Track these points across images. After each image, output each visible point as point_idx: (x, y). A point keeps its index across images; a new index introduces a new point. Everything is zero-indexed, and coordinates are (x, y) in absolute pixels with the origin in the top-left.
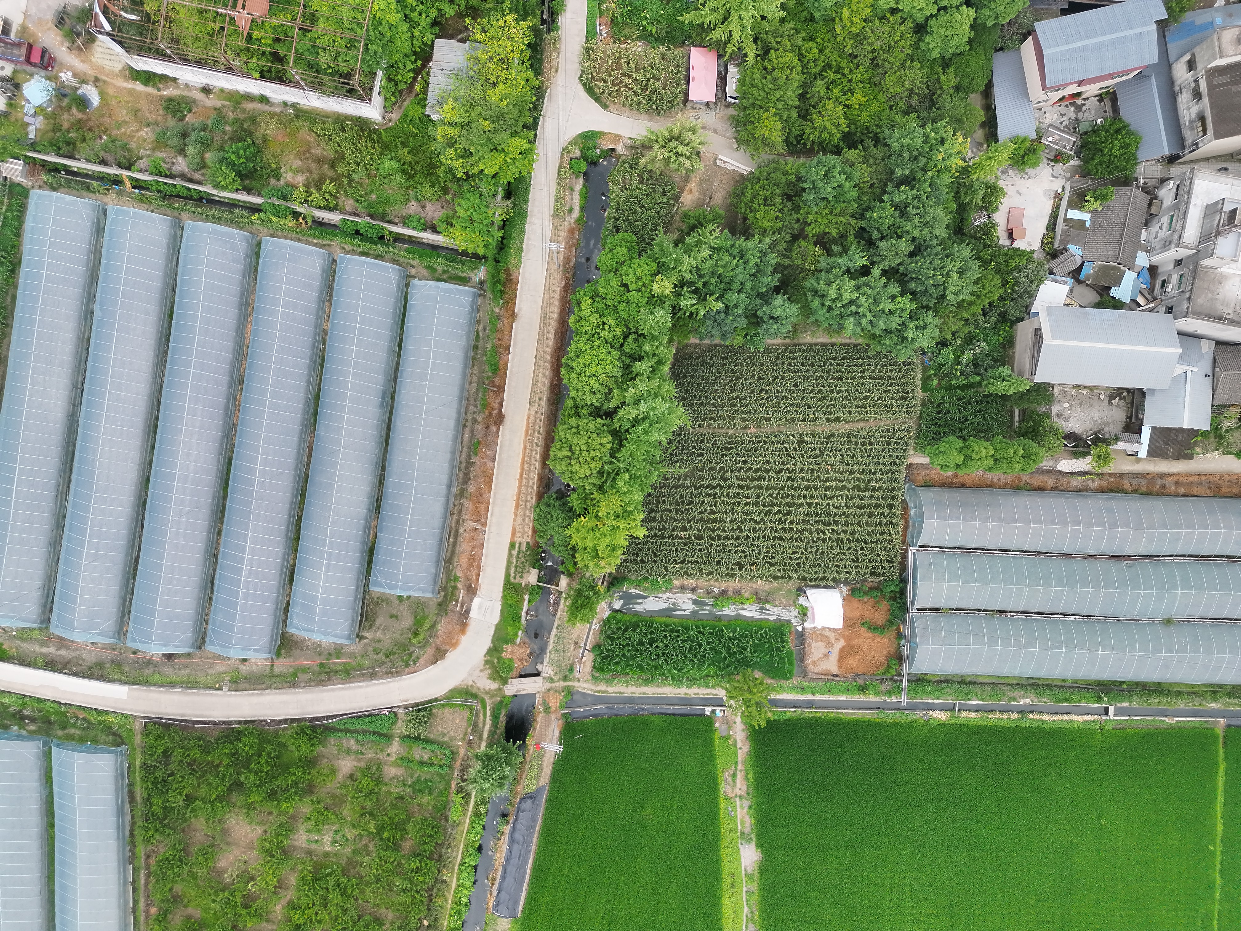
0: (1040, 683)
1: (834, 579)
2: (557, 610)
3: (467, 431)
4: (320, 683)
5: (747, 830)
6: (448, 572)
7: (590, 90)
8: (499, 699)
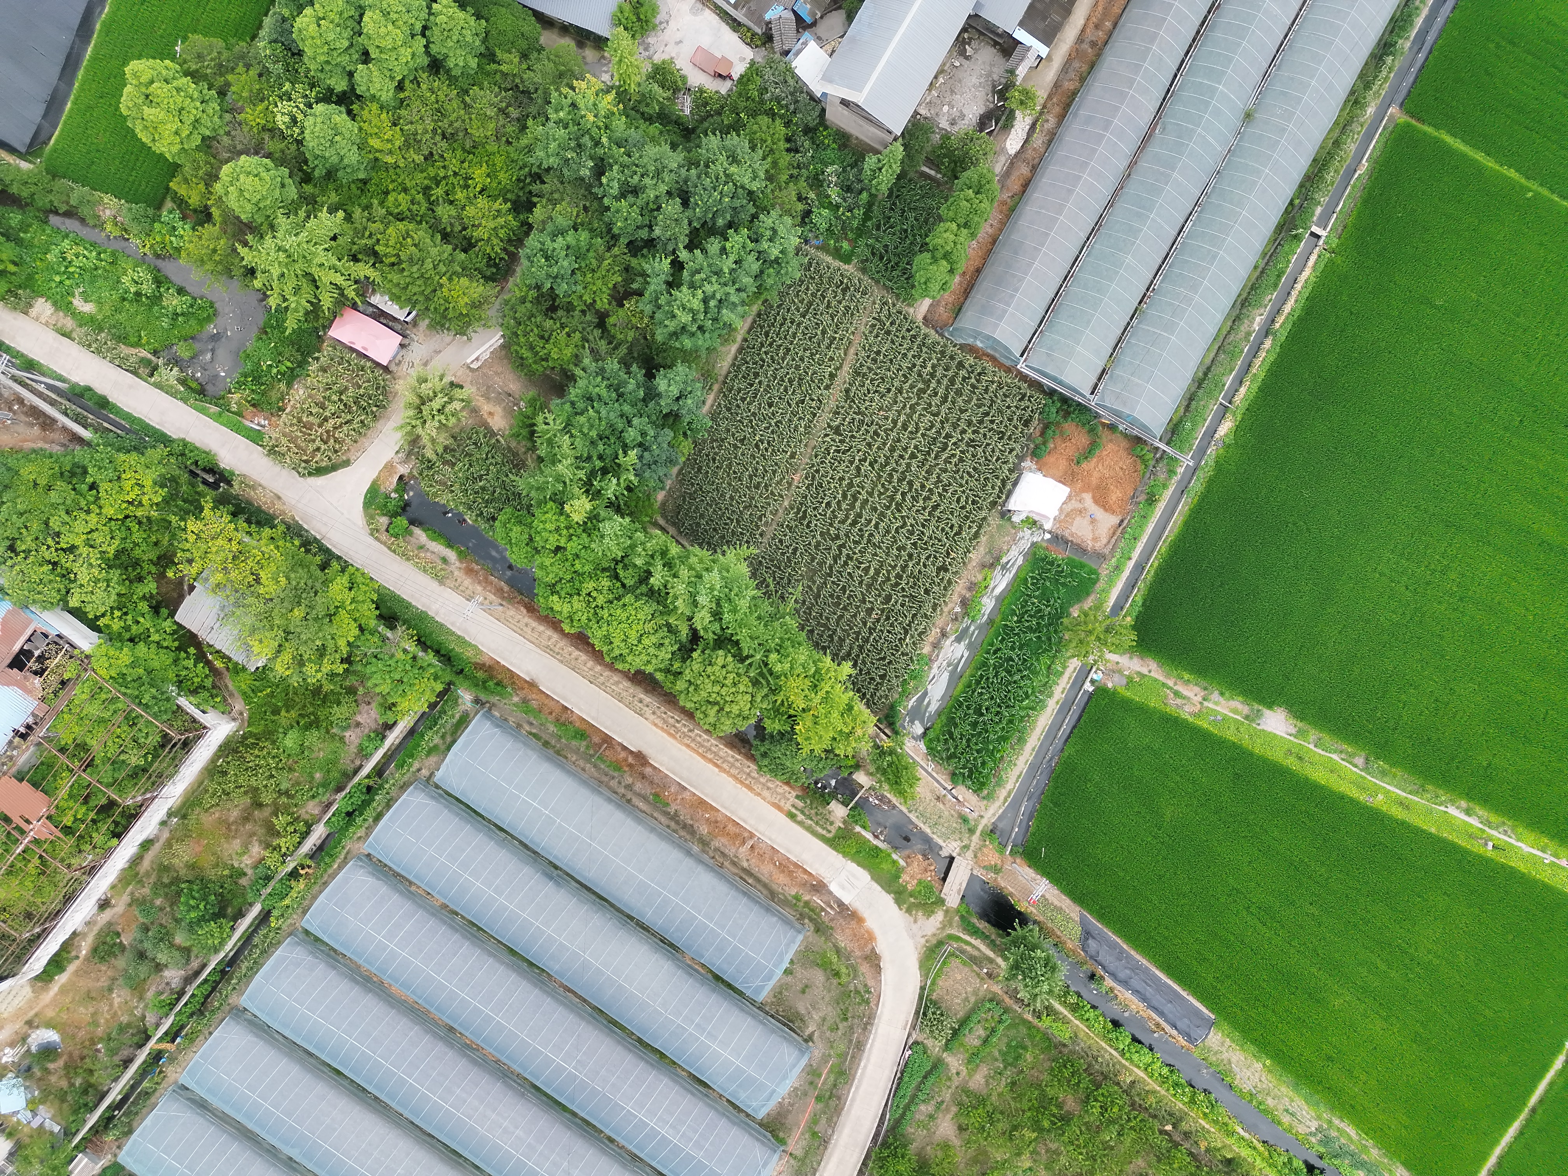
0: (1244, 295)
1: (1011, 471)
2: (890, 801)
3: (636, 801)
4: (838, 1111)
5: (1246, 710)
6: (785, 902)
7: (320, 471)
8: (957, 918)
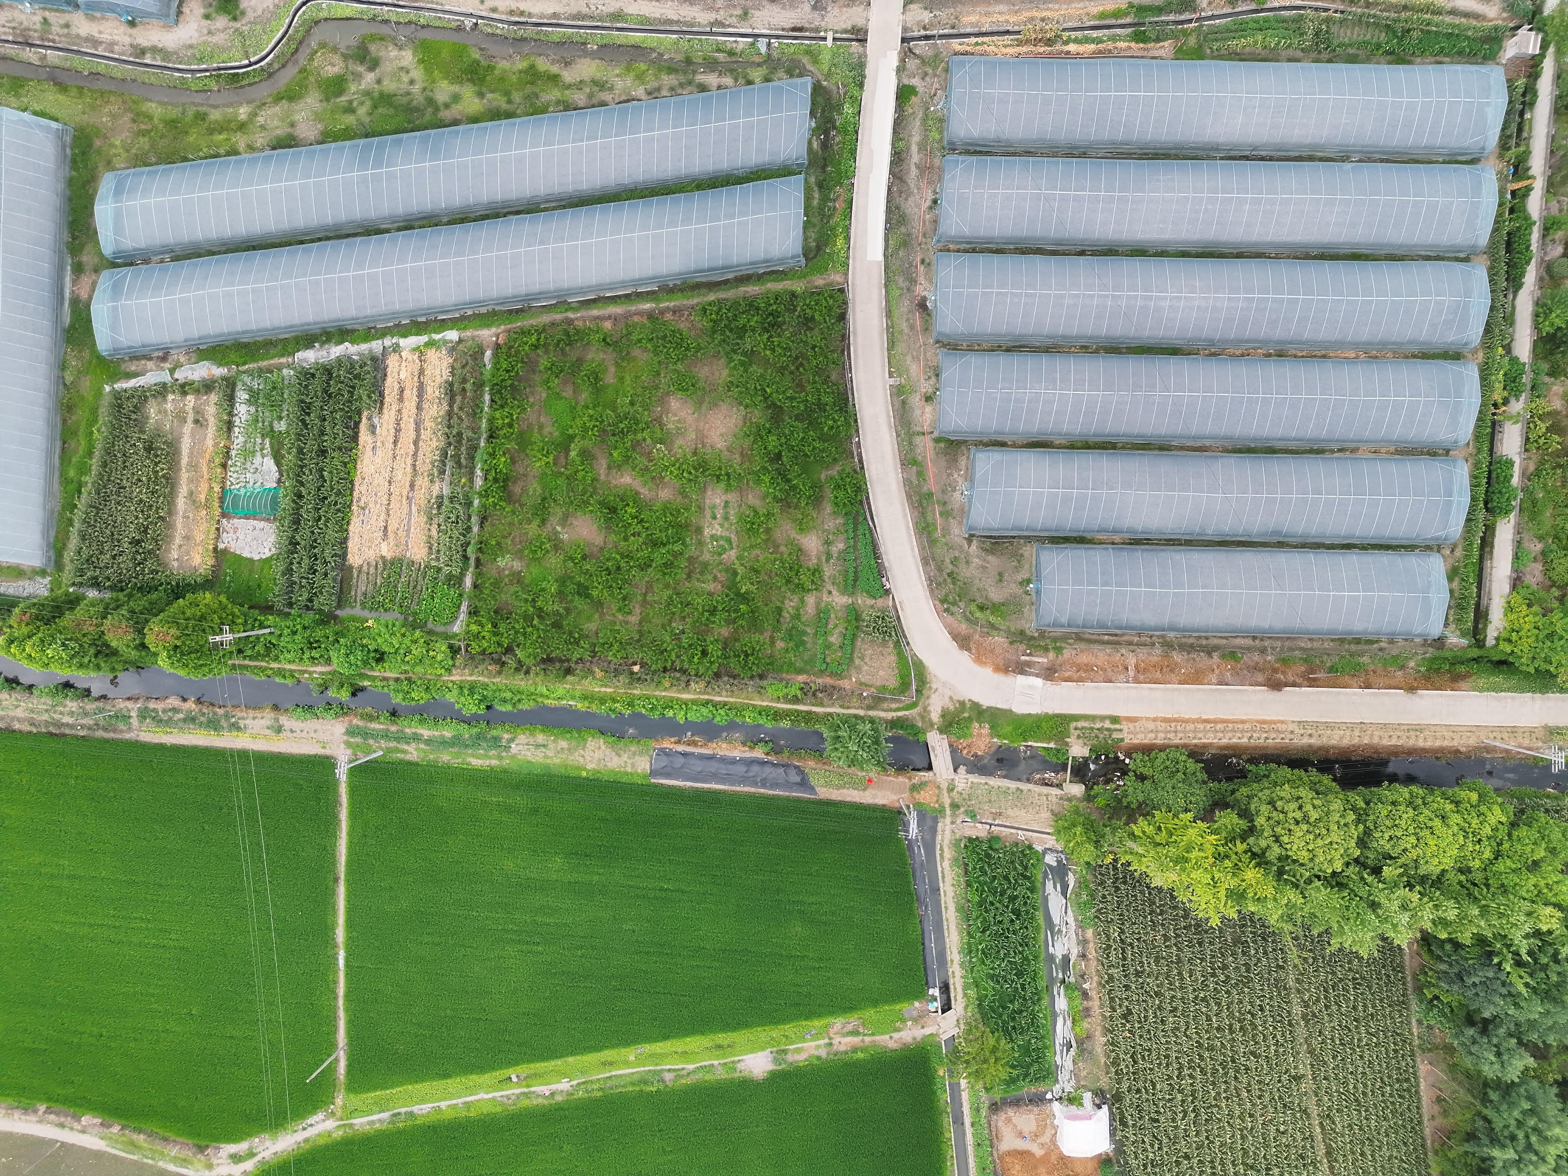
1: (1124, 1138)
2: (1035, 783)
3: (1249, 642)
4: (909, 497)
5: (790, 1058)
6: (1064, 638)
8: (920, 724)
